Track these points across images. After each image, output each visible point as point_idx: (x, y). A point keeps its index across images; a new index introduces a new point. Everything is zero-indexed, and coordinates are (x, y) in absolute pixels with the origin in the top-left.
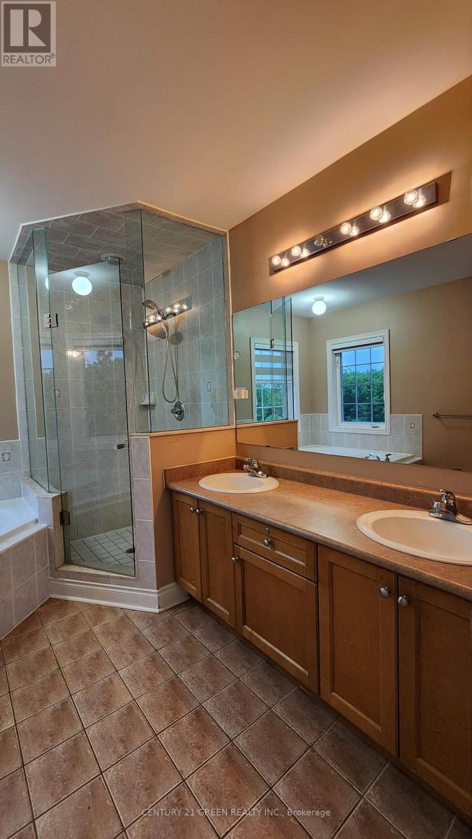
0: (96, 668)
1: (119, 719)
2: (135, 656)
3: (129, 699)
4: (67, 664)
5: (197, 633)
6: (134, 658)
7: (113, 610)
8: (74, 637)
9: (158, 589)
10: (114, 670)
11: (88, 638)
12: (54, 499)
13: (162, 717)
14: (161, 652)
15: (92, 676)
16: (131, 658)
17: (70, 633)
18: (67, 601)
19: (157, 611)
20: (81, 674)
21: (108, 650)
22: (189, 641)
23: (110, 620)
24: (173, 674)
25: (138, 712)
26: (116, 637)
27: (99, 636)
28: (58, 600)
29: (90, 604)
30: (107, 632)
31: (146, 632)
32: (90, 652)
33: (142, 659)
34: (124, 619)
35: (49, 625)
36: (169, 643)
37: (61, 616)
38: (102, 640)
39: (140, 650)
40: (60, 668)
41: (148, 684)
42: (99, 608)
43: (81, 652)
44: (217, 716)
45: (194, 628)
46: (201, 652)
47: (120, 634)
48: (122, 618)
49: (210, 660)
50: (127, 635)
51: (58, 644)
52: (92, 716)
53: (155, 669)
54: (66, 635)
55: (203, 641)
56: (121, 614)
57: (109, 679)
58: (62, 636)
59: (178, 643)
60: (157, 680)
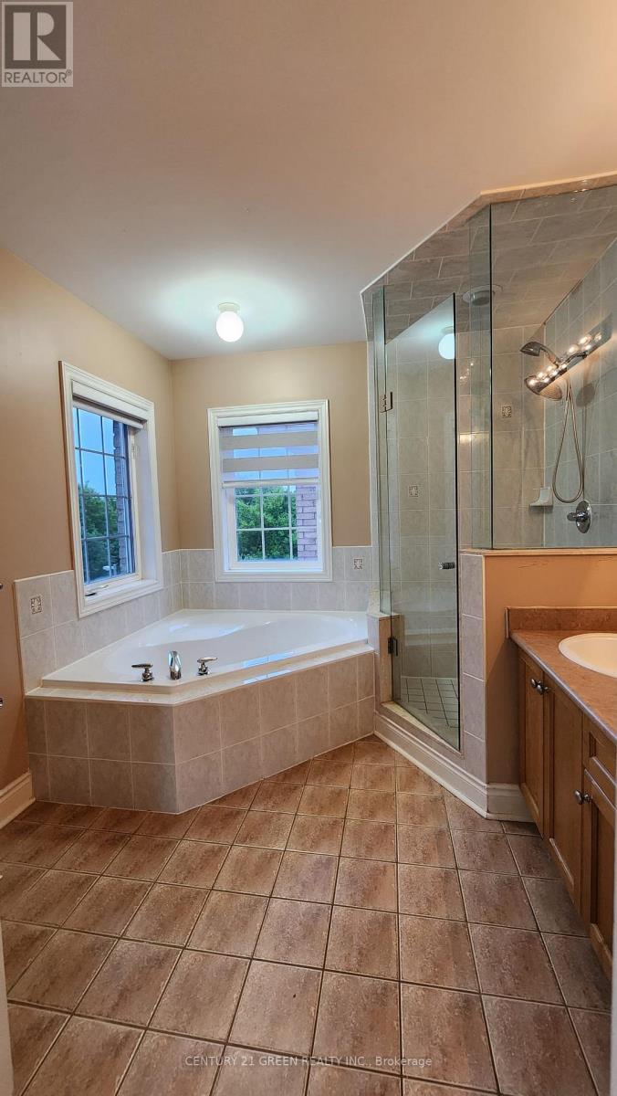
0: (377, 843)
1: (370, 922)
2: (427, 857)
3: (393, 907)
4: (354, 817)
5: (529, 882)
6: (424, 859)
7: (430, 782)
8: (375, 792)
9: (488, 783)
10: (394, 859)
11: (387, 801)
12: (381, 620)
13: (419, 963)
14: (463, 876)
15: (369, 849)
16: (420, 857)
17: (374, 784)
18: (388, 746)
19: (484, 814)
20: (361, 839)
21: (402, 829)
22: (510, 885)
23: (421, 792)
24: (461, 916)
25: (394, 933)
26: (417, 818)
27: (400, 805)
28: (382, 741)
29: (408, 762)
30: (410, 808)
31: (456, 834)
32: (381, 819)
33: (433, 868)
34: (439, 801)
35: (359, 765)
36: (479, 870)
37: (374, 760)
38: (400, 813)
39: (436, 855)
40: (345, 818)
41: (424, 906)
42: (417, 771)
43: (372, 814)
44: (495, 1033)
45: (529, 872)
46: (521, 915)
47: (423, 817)
48: (436, 799)
49: (530, 938)
50: (431, 825)
51: (357, 791)
52: (347, 896)
53: (442, 892)
54: (368, 784)
55: (533, 899)
56: (437, 793)
57: (385, 867)
58: (365, 784)
59: (491, 879)
60: (436, 909)
